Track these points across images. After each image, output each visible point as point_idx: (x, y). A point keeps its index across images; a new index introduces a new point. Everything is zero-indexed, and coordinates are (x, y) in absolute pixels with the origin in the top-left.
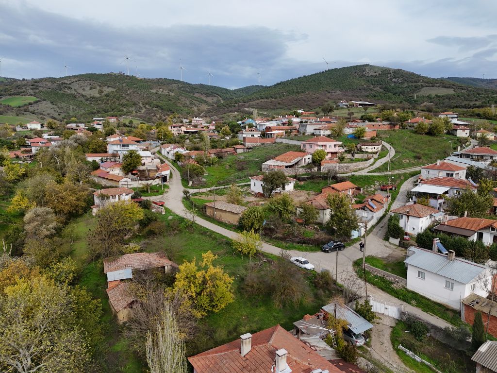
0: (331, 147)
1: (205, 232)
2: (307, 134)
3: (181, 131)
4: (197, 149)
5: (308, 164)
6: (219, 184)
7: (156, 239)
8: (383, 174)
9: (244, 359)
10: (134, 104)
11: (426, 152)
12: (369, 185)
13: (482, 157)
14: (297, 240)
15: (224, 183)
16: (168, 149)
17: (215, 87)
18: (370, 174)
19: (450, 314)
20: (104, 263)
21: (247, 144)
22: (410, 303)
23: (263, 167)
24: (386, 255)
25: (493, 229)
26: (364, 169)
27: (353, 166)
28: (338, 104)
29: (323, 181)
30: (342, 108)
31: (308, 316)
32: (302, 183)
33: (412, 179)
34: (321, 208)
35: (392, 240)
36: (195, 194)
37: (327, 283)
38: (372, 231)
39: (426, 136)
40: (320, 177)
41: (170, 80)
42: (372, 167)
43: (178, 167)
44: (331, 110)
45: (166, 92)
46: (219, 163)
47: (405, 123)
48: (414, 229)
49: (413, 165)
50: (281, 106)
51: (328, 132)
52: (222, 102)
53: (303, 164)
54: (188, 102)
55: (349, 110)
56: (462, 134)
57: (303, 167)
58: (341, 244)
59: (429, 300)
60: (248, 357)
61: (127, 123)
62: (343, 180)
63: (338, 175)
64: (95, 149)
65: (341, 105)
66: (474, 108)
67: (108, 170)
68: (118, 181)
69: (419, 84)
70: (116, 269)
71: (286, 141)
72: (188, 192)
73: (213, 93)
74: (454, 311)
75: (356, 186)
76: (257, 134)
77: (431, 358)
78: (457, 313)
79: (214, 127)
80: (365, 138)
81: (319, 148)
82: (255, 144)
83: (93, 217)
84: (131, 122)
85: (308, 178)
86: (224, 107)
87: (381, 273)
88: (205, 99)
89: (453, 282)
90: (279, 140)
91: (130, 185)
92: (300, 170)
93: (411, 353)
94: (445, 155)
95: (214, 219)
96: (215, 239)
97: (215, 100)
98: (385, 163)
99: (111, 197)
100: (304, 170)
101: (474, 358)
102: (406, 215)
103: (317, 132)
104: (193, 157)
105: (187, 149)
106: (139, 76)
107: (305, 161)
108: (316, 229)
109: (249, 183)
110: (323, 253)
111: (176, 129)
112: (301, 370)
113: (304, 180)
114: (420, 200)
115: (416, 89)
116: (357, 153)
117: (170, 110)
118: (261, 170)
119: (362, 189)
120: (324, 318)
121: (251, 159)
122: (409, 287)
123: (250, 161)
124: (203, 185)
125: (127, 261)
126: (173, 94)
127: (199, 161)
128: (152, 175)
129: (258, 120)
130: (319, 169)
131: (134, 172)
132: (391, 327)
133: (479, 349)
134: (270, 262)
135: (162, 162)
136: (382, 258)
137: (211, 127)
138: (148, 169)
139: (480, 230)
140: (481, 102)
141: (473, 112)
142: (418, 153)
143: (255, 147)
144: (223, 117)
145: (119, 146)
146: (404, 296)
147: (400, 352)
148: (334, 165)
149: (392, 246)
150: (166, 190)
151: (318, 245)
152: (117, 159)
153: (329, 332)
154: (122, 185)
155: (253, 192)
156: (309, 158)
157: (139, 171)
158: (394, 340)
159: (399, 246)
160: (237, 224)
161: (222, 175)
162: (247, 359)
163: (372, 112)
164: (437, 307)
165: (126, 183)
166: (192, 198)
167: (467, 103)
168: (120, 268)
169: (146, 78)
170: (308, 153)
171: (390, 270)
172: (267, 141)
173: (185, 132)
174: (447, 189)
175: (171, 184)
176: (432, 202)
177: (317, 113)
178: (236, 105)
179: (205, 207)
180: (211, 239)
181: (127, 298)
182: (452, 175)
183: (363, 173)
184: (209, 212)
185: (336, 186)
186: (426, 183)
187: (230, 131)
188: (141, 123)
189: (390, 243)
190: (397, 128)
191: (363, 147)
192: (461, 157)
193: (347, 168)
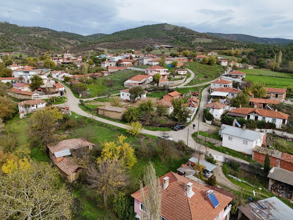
0: (163, 72)
1: (102, 125)
2: (144, 64)
3: (59, 62)
4: (77, 74)
5: (151, 82)
6: (99, 95)
7: (72, 130)
8: (192, 86)
9: (167, 191)
10: (20, 44)
11: (210, 74)
12: (186, 92)
13: (237, 76)
14: (159, 125)
15: (102, 95)
16: (57, 74)
17: (73, 34)
18: (185, 87)
19: (246, 157)
20: (49, 147)
21: (110, 70)
22: (226, 153)
23: (125, 84)
24: (207, 130)
25: (255, 113)
26: (181, 84)
27: (176, 82)
28: (154, 47)
29: (161, 92)
30: (156, 49)
31: (183, 165)
32: (150, 93)
33: (206, 89)
34: (167, 107)
35: (207, 122)
36: (86, 102)
37: (183, 147)
38: (195, 118)
39: (207, 65)
40: (159, 89)
41: (42, 28)
42: (185, 83)
43: (67, 85)
44: (151, 50)
45: (40, 36)
46: (95, 82)
47: (195, 58)
48: (216, 115)
49: (204, 81)
50: (120, 47)
51: (157, 63)
52: (79, 43)
53: (148, 82)
54: (57, 43)
55: (161, 50)
56: (224, 64)
57: (149, 84)
58: (183, 126)
59: (234, 151)
60: (168, 189)
61: (18, 57)
62: (172, 91)
63: (169, 88)
64: (5, 75)
65: (156, 48)
66: (223, 50)
67: (20, 88)
68: (31, 96)
69: (194, 36)
70: (59, 150)
71: (133, 68)
72: (82, 101)
73: (73, 37)
74: (248, 155)
75: (181, 94)
76: (113, 64)
77: (245, 179)
78: (250, 156)
79: (81, 60)
80: (177, 67)
81: (156, 72)
82: (114, 70)
83: (21, 119)
84: (21, 56)
85: (153, 90)
86: (82, 47)
87: (208, 139)
88: (68, 41)
89: (246, 140)
90: (129, 68)
91: (40, 98)
92: (147, 86)
93: (235, 178)
94: (218, 75)
95: (104, 116)
96: (109, 128)
97: (75, 42)
98: (191, 81)
99: (31, 106)
100: (149, 85)
101: (269, 176)
102: (212, 108)
103: (150, 63)
104: (77, 79)
105: (71, 74)
106: (20, 25)
107: (149, 81)
108: (166, 118)
109: (119, 94)
110: (174, 131)
111: (55, 61)
112: (199, 192)
113: (150, 91)
114: (215, 99)
115: (193, 39)
116: (176, 75)
117: (45, 48)
118: (123, 86)
119: (183, 95)
120: (191, 165)
121: (115, 79)
122: (224, 145)
123: (114, 81)
124: (89, 96)
125: (64, 145)
126: (45, 38)
127: (81, 81)
128: (52, 90)
129: (108, 55)
130: (158, 85)
131: (38, 89)
132: (221, 166)
133: (270, 172)
134: (147, 138)
135: (56, 82)
136: (206, 131)
137: (79, 59)
138: (48, 87)
139: (248, 114)
140: (226, 47)
141: (223, 52)
142: (206, 75)
143: (115, 72)
144: (84, 54)
145: (22, 72)
146: (222, 150)
147: (230, 178)
148: (166, 82)
149: (208, 125)
150: (66, 100)
151: (170, 127)
152: (23, 81)
153: (196, 172)
154: (34, 97)
155: (122, 99)
156: (151, 79)
157: (42, 88)
158: (225, 173)
159: (212, 125)
160: (120, 119)
161: (98, 89)
162: (168, 191)
163: (174, 51)
164: (239, 154)
165: (37, 97)
166: (86, 104)
167: (219, 47)
168: (61, 149)
169: (25, 26)
170: (150, 76)
171: (212, 137)
172: (122, 69)
173: (62, 63)
174: (228, 93)
175: (68, 96)
176: (221, 100)
177: (143, 52)
178: (90, 46)
179: (98, 110)
180: (106, 128)
181: (73, 167)
182: (227, 86)
183: (182, 86)
184: (100, 112)
185: (171, 94)
186: (216, 91)
187: (93, 62)
188: (28, 57)
189: (207, 124)
190: (192, 60)
191: (178, 72)
192: (227, 76)
193: (173, 83)
